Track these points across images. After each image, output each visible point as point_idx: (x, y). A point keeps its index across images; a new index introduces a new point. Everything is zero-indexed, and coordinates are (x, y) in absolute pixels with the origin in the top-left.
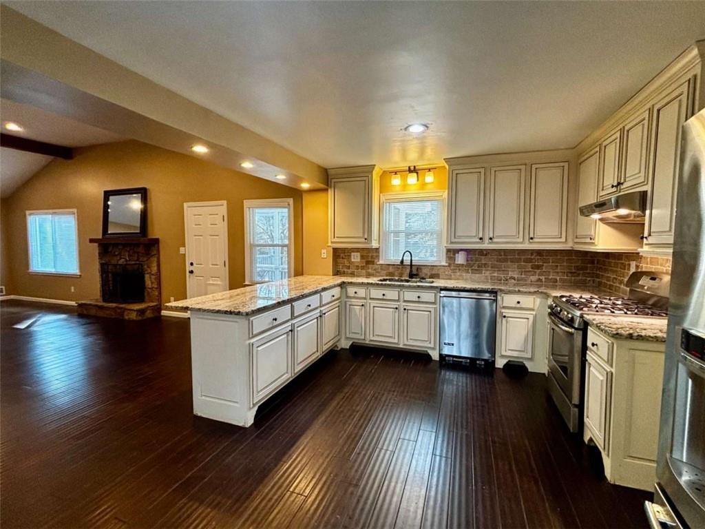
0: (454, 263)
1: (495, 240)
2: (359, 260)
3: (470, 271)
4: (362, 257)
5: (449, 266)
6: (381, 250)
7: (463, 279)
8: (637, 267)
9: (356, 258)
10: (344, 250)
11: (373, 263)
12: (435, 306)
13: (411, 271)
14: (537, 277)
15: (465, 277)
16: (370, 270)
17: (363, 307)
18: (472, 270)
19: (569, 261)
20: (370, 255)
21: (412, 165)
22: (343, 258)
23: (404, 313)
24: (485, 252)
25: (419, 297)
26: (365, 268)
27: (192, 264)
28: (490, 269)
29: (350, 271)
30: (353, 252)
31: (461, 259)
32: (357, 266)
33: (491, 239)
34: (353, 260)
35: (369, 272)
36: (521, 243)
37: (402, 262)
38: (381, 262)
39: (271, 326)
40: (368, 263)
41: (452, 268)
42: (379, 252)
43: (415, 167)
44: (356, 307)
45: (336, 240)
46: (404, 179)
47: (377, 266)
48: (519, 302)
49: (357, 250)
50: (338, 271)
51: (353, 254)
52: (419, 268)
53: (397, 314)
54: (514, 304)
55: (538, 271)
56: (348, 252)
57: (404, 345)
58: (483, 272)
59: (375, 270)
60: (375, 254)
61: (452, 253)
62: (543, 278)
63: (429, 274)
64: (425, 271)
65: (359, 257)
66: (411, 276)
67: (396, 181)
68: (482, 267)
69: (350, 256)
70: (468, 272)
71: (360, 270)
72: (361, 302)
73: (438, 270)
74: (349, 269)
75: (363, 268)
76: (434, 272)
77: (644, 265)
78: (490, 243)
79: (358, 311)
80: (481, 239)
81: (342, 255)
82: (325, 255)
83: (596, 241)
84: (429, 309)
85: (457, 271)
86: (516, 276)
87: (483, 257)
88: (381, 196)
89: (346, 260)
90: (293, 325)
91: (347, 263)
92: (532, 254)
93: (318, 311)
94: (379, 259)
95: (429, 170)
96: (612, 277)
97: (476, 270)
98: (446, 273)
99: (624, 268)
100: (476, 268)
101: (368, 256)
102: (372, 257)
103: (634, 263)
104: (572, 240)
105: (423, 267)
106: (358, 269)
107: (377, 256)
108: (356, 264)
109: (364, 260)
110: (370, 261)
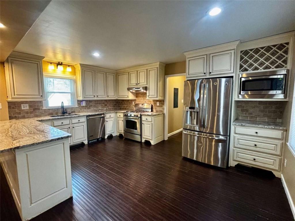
0: (81, 106)
1: (98, 97)
2: (28, 108)
4: (30, 106)
5: (79, 107)
7: (84, 112)
8: (135, 103)
9: (25, 107)
11: (39, 109)
12: (85, 123)
14: (106, 108)
15: (85, 111)
16: (37, 114)
19: (113, 103)
22: (13, 108)
23: (73, 129)
25: (79, 121)
28: (93, 107)
29: (20, 116)
31: (84, 104)
34: (22, 109)
36: (105, 97)
38: (44, 108)
40: (34, 109)
41: (80, 108)
42: (42, 103)
43: (62, 63)
45: (16, 96)
47: (42, 111)
48: (110, 116)
49: (26, 102)
51: (22, 105)
53: (69, 130)
54: (109, 117)
55: (106, 106)
57: (73, 143)
59: (40, 113)
60: (39, 104)
61: (79, 102)
62: (107, 108)
63: (71, 111)
65: (28, 106)
69: (20, 106)
70: (86, 109)
71: (29, 114)
73: (75, 109)
74: (20, 114)
75: (31, 113)
76: (73, 111)
77: (137, 102)
78: (97, 98)
83: (129, 97)
84: (83, 125)
85: (82, 109)
86: (101, 109)
87: (90, 103)
89: (16, 109)
91: (17, 111)
92: (104, 101)
94: (43, 107)
95: (69, 66)
96: (126, 106)
97: (89, 108)
98: (78, 110)
99: (130, 103)
100: (89, 107)
101: (35, 106)
102: (38, 106)
103: (134, 102)
104: (117, 97)
105: (68, 109)
106: (27, 114)
107: (41, 105)
108: (26, 111)
109: (32, 108)
110: (37, 108)
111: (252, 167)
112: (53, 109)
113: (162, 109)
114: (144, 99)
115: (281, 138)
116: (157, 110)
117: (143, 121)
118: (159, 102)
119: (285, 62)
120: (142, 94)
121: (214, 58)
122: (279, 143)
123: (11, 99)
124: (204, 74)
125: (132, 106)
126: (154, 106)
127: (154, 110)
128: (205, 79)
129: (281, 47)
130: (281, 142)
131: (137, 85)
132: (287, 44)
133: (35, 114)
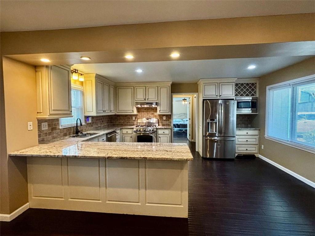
2: (47, 128)
4: (49, 125)
9: (45, 127)
20: (54, 123)
25: (103, 140)
26: (52, 133)
30: (43, 122)
31: (90, 120)
34: (43, 129)
35: (53, 137)
36: (109, 113)
42: (58, 121)
43: (77, 70)
51: (43, 124)
59: (57, 134)
61: (86, 118)
65: (47, 126)
66: (77, 133)
70: (90, 127)
73: (83, 127)
76: (81, 129)
78: (105, 113)
82: (31, 126)
83: (134, 112)
86: (100, 126)
94: (59, 126)
95: (81, 74)
96: (122, 121)
99: (129, 118)
103: (134, 117)
104: (116, 112)
106: (47, 136)
107: (58, 123)
108: (45, 132)
109: (50, 128)
110: (54, 128)
111: (243, 155)
112: (66, 128)
113: (169, 122)
114: (147, 114)
115: (257, 134)
116: (163, 123)
117: (159, 134)
118: (165, 117)
119: (255, 92)
120: (145, 109)
121: (222, 86)
122: (257, 137)
123: (49, 116)
124: (216, 96)
125: (132, 121)
126: (160, 120)
127: (160, 124)
128: (221, 99)
129: (253, 84)
130: (258, 136)
131: (145, 100)
132: (256, 83)
133: (53, 135)
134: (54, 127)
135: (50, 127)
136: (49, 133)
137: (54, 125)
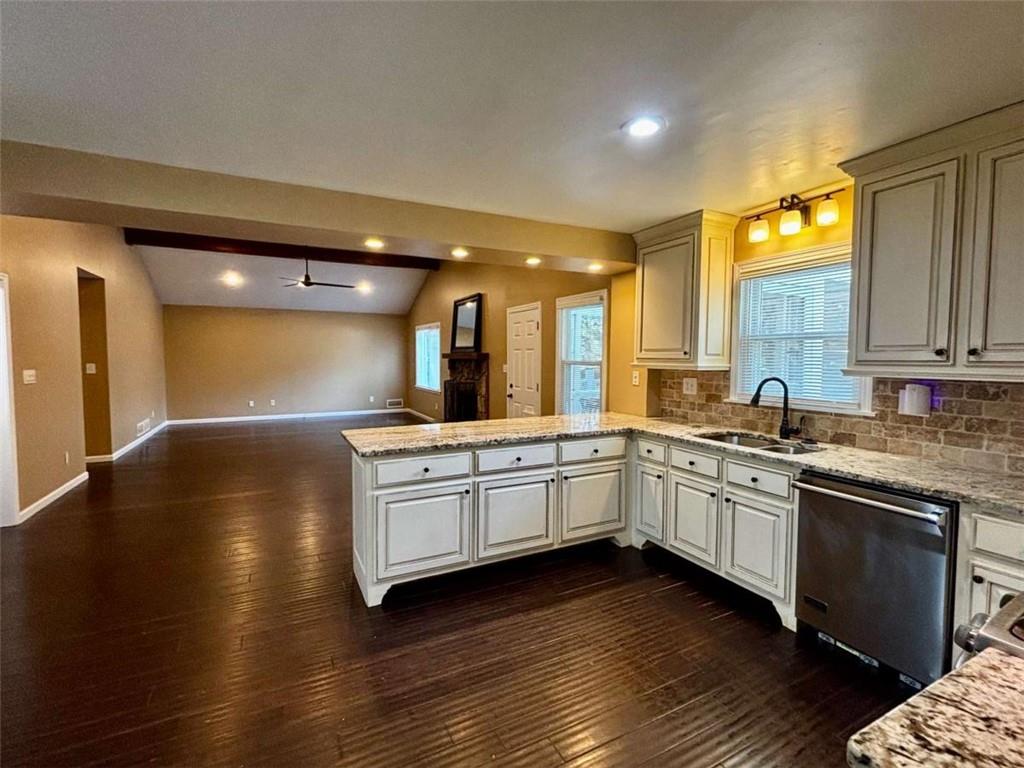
0: (895, 413)
1: (990, 357)
2: (695, 393)
3: (941, 436)
4: (701, 386)
5: (882, 417)
6: (732, 374)
7: (918, 455)
9: (690, 388)
10: (672, 373)
11: (718, 399)
12: (789, 507)
13: (785, 422)
16: (713, 414)
17: (661, 480)
18: (946, 434)
20: (715, 383)
21: (788, 193)
22: (671, 387)
23: (728, 508)
24: (992, 391)
25: (754, 480)
26: (706, 408)
27: (511, 386)
28: (1007, 436)
29: (680, 412)
30: (686, 377)
32: (693, 403)
33: (973, 352)
34: (685, 392)
35: (710, 417)
37: (756, 400)
38: (733, 398)
39: (419, 478)
40: (711, 398)
41: (889, 423)
42: (729, 379)
43: (794, 197)
44: (650, 477)
45: (644, 355)
46: (774, 226)
47: (725, 408)
50: (663, 410)
51: (685, 380)
52: (807, 417)
53: (714, 506)
56: (678, 377)
57: (727, 573)
58: (985, 443)
59: (721, 413)
60: (722, 383)
61: (888, 390)
63: (830, 433)
64: (821, 425)
65: (695, 386)
66: (786, 433)
67: (758, 234)
68: (979, 429)
69: (681, 384)
70: (937, 440)
71: (696, 411)
72: (660, 470)
73: (853, 425)
74: (679, 407)
75: (701, 408)
76: (842, 430)
79: (653, 485)
80: (939, 352)
81: (669, 382)
82: (637, 379)
84: (777, 512)
85: (904, 432)
87: (985, 404)
88: (736, 268)
89: (675, 392)
90: (476, 486)
91: (676, 397)
93: (553, 470)
94: (729, 392)
95: (828, 196)
97: (960, 435)
98: (873, 434)
100: (962, 430)
101: (711, 386)
102: (717, 387)
105: (816, 416)
106: (693, 409)
107: (725, 386)
108: (691, 400)
109: (704, 393)
110: (714, 395)
133: (709, 414)
134: (713, 392)
135: (704, 390)
136: (699, 404)
137: (714, 388)
